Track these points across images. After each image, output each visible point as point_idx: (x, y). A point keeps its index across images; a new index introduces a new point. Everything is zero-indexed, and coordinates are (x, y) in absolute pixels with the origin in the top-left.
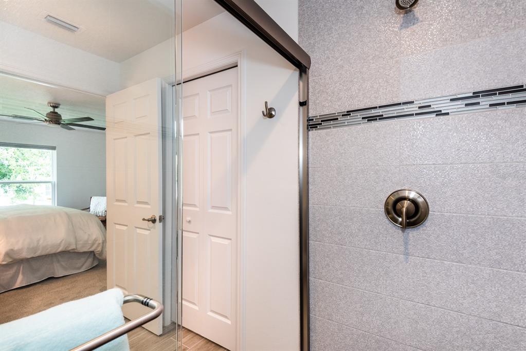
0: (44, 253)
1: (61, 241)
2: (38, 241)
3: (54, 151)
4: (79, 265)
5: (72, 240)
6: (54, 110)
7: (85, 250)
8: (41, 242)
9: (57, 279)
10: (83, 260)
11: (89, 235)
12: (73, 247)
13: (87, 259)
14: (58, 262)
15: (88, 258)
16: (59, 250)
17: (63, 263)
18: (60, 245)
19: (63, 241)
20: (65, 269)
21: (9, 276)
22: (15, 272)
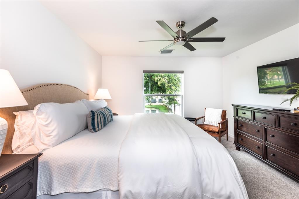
3: (183, 74)
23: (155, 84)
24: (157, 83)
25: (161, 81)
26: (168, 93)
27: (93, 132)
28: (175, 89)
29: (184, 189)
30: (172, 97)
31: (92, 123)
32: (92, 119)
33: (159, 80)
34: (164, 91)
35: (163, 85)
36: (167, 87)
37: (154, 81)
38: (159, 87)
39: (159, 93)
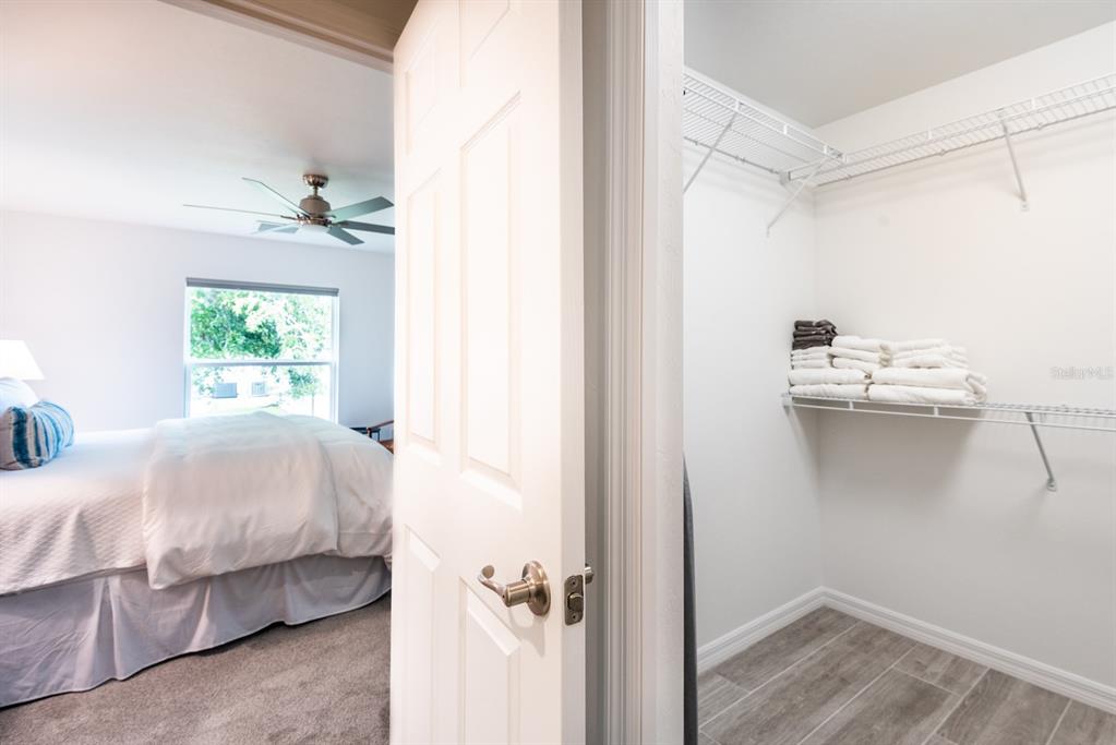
0: (257, 561)
1: (303, 527)
2: (244, 526)
3: (335, 298)
4: (346, 591)
5: (330, 526)
6: (316, 192)
7: (361, 551)
8: (249, 531)
9: (292, 631)
10: (357, 576)
11: (371, 509)
12: (329, 545)
13: (367, 577)
14: (297, 580)
15: (370, 571)
16: (295, 553)
17: (307, 585)
18: (296, 538)
19: (306, 528)
20: (314, 601)
21: (178, 618)
22: (192, 609)
23: (231, 322)
24: (242, 319)
25: (259, 311)
26: (286, 354)
27: (20, 469)
28: (317, 345)
29: (299, 526)
30: (300, 371)
31: (14, 444)
32: (15, 431)
33: (251, 307)
34: (275, 350)
35: (268, 328)
36: (283, 337)
37: (231, 314)
38: (252, 334)
39: (250, 357)
